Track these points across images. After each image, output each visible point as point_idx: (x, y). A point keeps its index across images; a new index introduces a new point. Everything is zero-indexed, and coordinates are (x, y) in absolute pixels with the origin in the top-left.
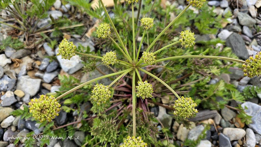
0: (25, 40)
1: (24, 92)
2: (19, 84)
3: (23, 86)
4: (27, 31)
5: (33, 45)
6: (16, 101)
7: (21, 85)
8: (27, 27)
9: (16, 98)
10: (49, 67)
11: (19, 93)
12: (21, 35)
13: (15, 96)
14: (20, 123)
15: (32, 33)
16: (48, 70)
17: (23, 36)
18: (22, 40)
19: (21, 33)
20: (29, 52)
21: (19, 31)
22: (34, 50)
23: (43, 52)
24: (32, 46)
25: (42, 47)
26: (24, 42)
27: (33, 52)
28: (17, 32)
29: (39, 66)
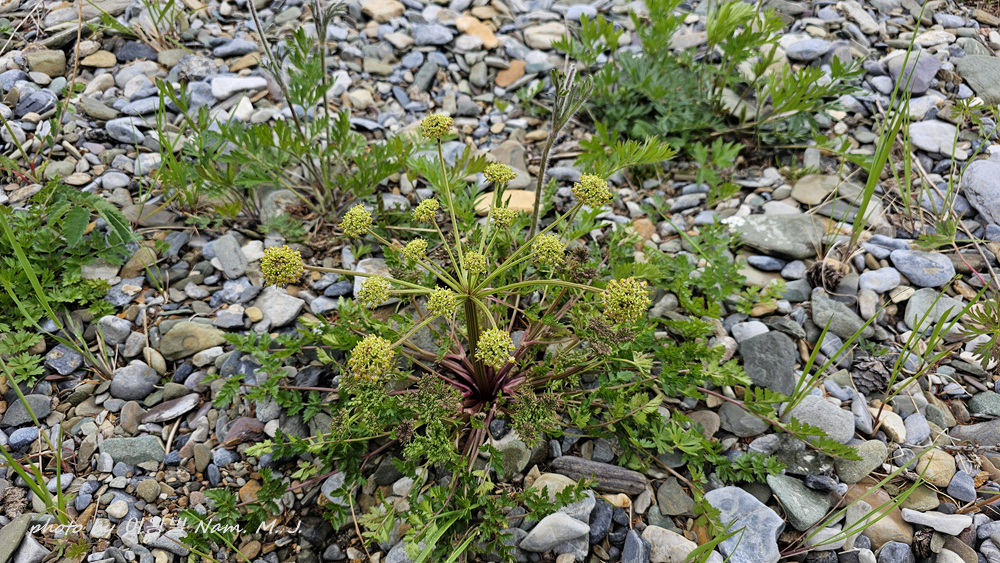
0: (312, 230)
1: (263, 315)
2: (260, 300)
3: (268, 304)
4: (323, 216)
5: (323, 242)
6: (241, 324)
7: (265, 301)
8: (329, 209)
9: (244, 321)
10: (331, 287)
11: (254, 313)
12: (310, 220)
13: (245, 316)
14: (229, 362)
15: (331, 222)
16: (326, 293)
17: (312, 223)
18: (307, 228)
19: (310, 216)
20: (311, 253)
21: (309, 212)
22: (321, 253)
23: (336, 262)
24: (320, 244)
25: (340, 251)
26: (310, 233)
27: (317, 255)
28: (306, 211)
29: (315, 281)
